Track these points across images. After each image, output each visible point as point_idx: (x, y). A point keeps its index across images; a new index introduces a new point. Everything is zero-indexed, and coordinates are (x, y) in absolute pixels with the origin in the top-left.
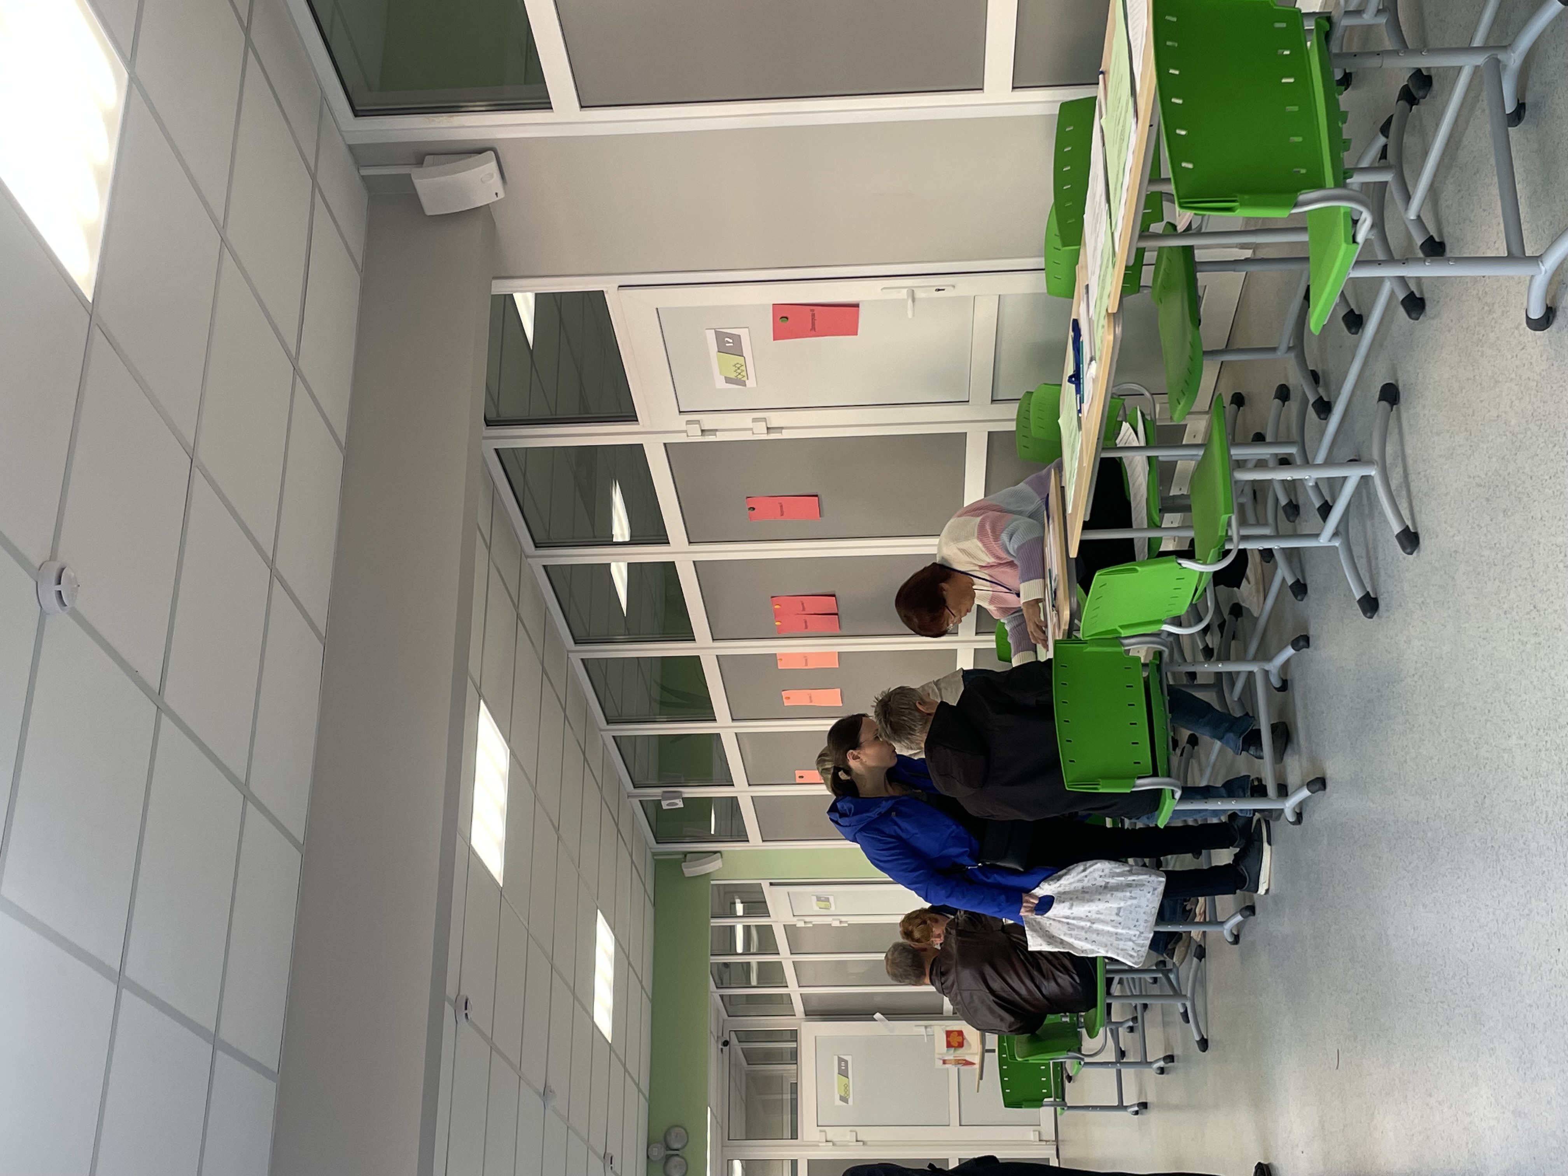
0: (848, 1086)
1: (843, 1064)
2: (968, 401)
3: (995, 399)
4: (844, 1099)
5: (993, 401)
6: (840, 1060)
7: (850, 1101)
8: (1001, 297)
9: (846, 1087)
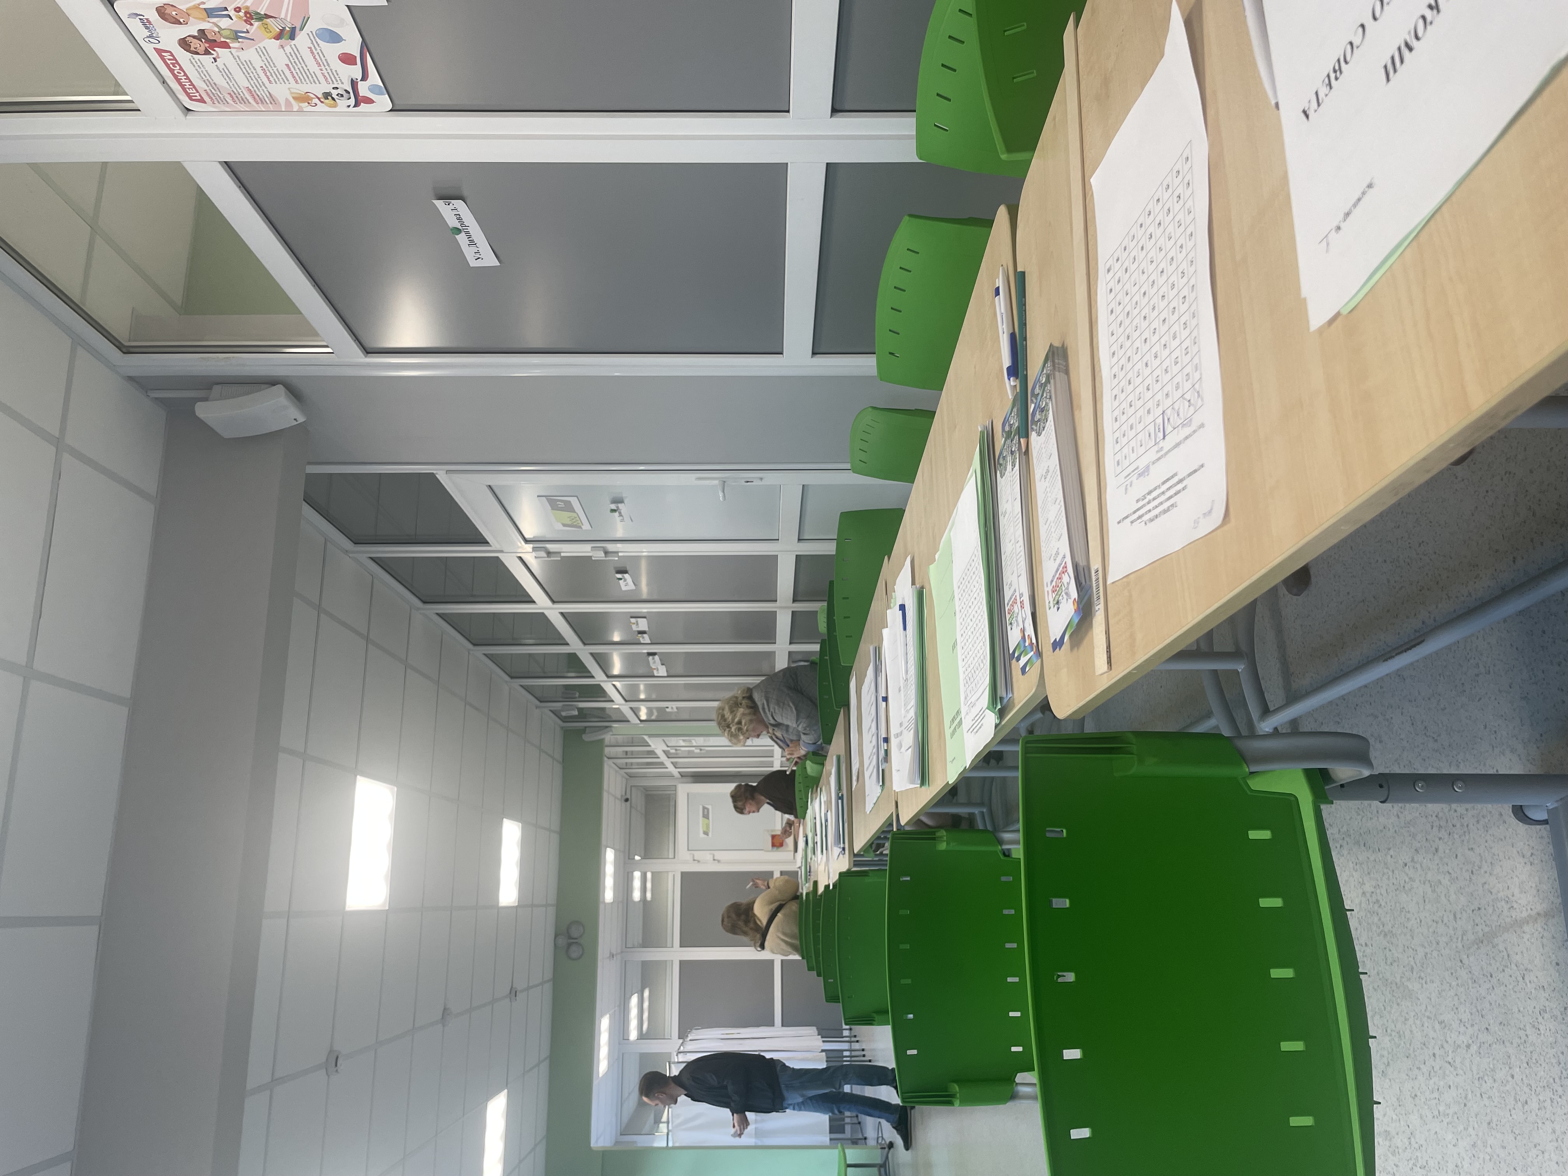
0: (709, 824)
1: (706, 811)
2: (778, 540)
3: (801, 538)
4: (706, 833)
5: (799, 540)
6: (704, 808)
7: (710, 834)
8: (805, 487)
9: (708, 826)
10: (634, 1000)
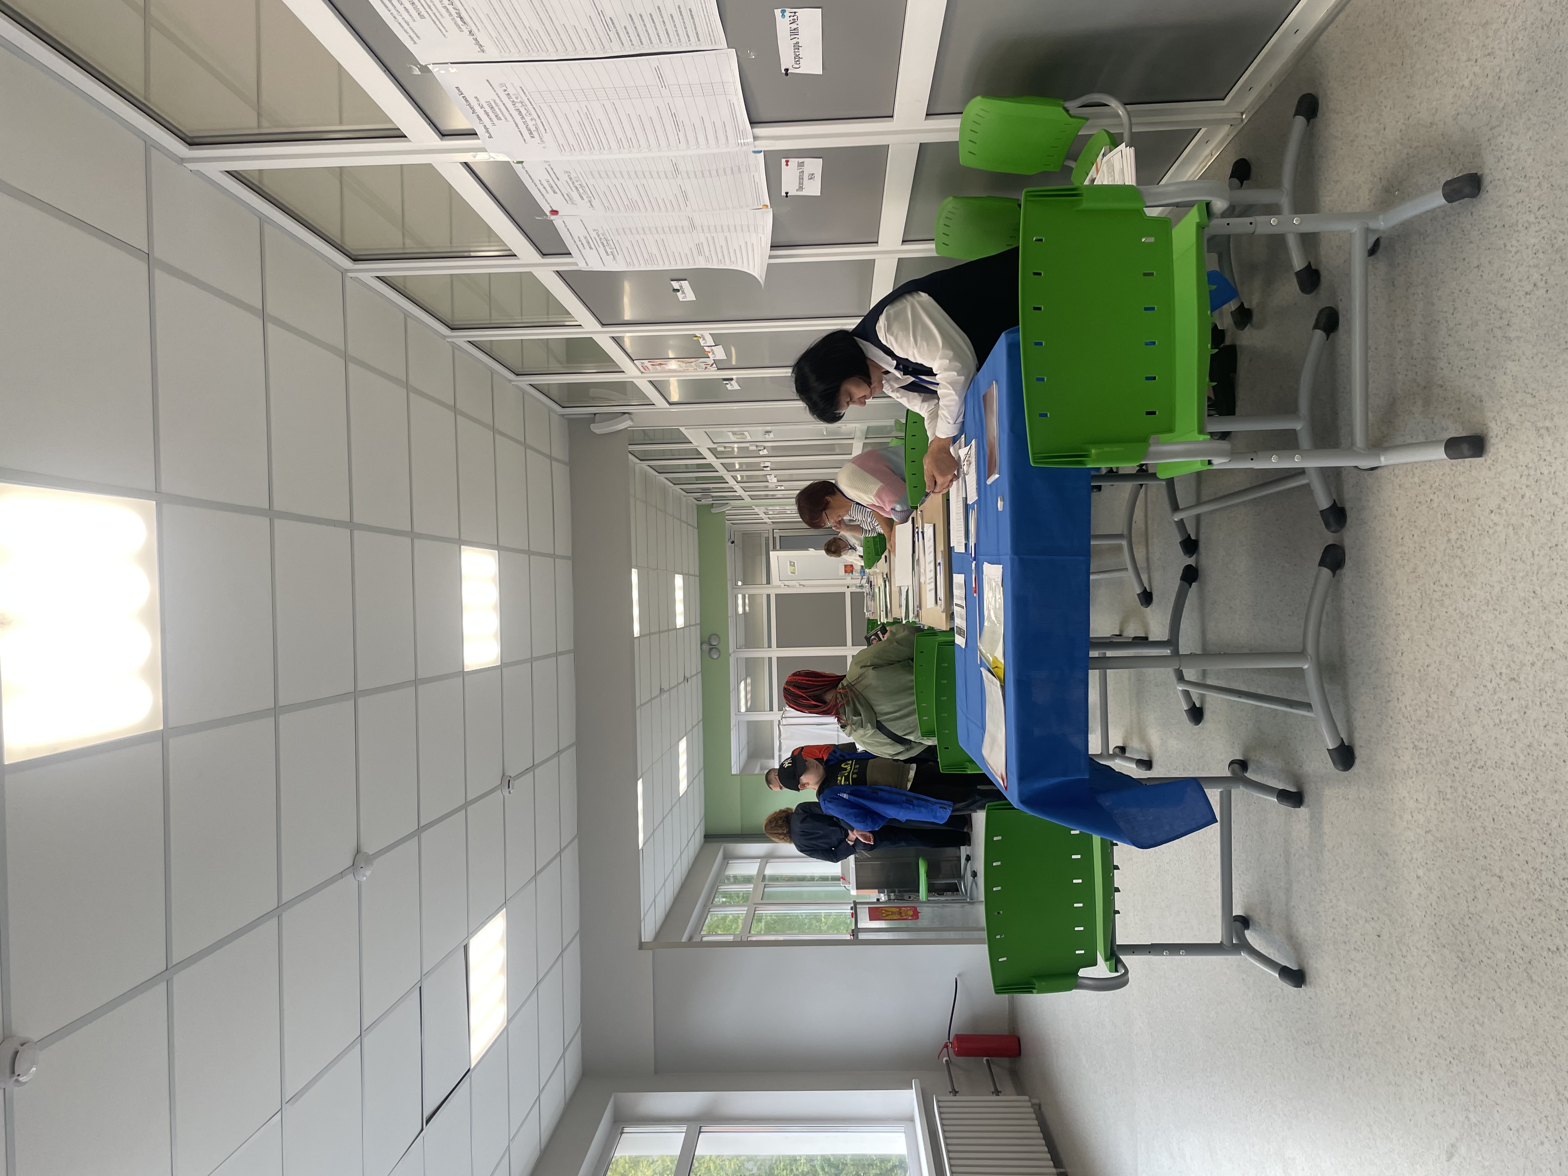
10: (742, 684)
